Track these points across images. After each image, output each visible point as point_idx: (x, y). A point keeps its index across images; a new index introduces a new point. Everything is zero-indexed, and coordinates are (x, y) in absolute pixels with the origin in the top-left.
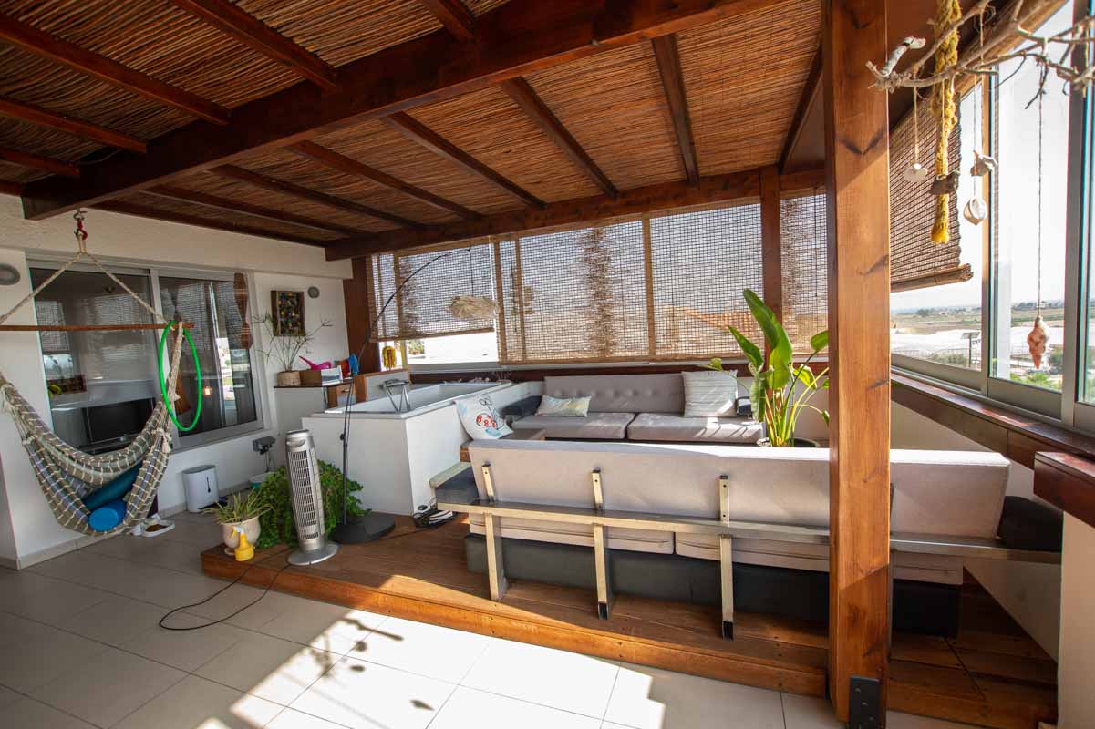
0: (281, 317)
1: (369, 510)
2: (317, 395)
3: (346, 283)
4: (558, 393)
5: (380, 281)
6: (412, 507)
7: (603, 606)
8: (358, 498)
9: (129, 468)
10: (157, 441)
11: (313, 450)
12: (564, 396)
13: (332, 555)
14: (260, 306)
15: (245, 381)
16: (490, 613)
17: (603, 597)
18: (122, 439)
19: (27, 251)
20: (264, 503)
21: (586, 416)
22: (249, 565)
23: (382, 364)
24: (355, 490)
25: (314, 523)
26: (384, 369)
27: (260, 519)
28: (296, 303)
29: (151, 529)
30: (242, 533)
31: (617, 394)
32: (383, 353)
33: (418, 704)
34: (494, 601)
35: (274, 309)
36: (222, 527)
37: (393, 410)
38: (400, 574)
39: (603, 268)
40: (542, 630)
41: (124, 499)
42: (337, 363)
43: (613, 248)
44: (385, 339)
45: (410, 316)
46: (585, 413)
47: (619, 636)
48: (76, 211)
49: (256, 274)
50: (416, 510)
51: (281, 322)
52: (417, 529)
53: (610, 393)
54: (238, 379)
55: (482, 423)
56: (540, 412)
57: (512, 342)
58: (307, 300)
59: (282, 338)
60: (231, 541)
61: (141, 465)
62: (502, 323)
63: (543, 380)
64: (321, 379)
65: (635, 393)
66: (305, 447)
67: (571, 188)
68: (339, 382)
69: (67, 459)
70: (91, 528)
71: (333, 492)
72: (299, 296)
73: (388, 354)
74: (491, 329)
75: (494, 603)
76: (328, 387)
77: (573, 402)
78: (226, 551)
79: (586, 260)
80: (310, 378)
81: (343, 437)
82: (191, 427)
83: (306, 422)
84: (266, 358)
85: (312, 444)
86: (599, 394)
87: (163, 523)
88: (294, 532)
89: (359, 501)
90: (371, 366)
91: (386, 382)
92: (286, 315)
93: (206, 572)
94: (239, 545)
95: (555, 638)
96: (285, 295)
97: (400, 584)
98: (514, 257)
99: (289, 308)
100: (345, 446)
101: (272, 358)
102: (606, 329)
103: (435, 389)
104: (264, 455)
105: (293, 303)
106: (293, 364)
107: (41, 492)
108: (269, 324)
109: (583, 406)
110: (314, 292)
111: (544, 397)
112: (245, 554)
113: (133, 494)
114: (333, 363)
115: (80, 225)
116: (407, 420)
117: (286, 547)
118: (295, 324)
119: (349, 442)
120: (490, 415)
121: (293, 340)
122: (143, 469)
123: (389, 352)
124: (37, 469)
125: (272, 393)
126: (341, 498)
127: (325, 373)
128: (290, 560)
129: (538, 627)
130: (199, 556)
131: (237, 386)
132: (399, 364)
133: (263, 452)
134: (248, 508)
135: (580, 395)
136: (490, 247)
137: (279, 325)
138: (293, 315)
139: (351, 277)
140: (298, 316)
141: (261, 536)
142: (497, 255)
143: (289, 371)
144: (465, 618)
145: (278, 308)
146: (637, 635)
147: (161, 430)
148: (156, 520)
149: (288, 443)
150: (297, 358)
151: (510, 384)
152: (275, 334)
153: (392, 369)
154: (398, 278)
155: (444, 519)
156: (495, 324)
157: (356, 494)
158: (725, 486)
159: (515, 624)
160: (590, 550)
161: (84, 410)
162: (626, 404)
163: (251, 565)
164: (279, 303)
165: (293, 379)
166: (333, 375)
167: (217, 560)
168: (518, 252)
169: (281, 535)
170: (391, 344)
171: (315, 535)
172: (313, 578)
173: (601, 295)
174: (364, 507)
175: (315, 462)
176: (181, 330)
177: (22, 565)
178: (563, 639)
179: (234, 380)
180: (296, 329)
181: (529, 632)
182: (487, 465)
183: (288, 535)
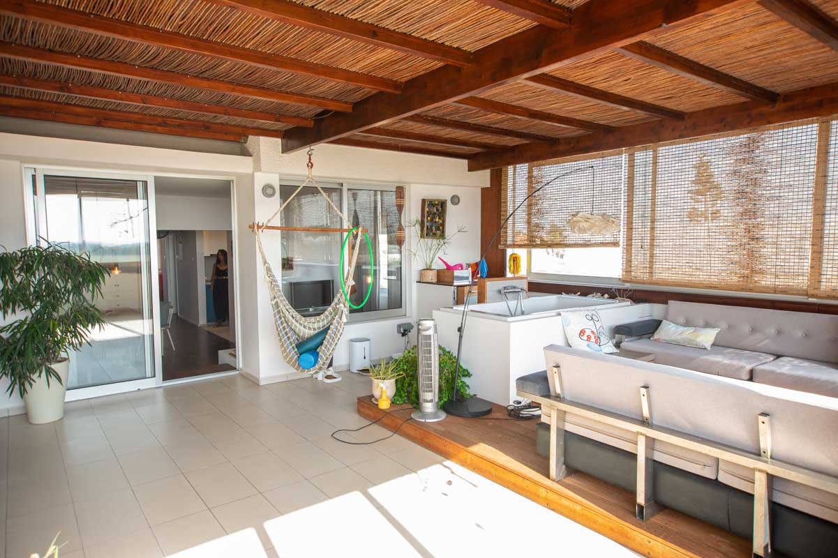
0: (427, 222)
1: (475, 395)
2: (449, 291)
3: (484, 190)
4: (682, 320)
5: (514, 190)
6: (508, 400)
7: (641, 507)
8: (467, 384)
9: (322, 329)
10: (340, 313)
11: (436, 335)
12: (688, 324)
13: (440, 419)
14: (412, 212)
15: (397, 272)
16: (546, 488)
17: (641, 499)
18: (311, 310)
19: (280, 174)
20: (400, 371)
21: (709, 349)
22: (385, 412)
23: (508, 270)
24: (466, 376)
25: (431, 391)
26: (509, 275)
27: (396, 381)
28: (440, 209)
29: (329, 377)
30: (384, 389)
31: (754, 330)
32: (510, 260)
33: (478, 525)
34: (552, 480)
35: (423, 216)
36: (372, 381)
37: (509, 314)
38: (485, 443)
39: (755, 183)
40: (585, 512)
41: (318, 350)
42: (469, 265)
43: (773, 158)
44: (514, 246)
45: (537, 225)
46: (708, 345)
47: (648, 534)
48: (308, 149)
49: (412, 185)
50: (511, 403)
51: (427, 227)
52: (509, 418)
53: (746, 328)
54: (391, 271)
55: (585, 337)
56: (656, 336)
57: (639, 259)
58: (450, 207)
59: (426, 240)
60: (376, 393)
61: (328, 328)
62: (629, 239)
63: (667, 303)
64: (453, 278)
65: (779, 332)
66: (430, 332)
67: (712, 98)
68: (468, 283)
69: (291, 318)
70: (299, 366)
71: (448, 372)
72: (443, 204)
73: (514, 260)
74: (616, 244)
75: (551, 482)
76: (458, 286)
77: (694, 332)
78: (373, 400)
79: (735, 172)
80: (444, 277)
81: (460, 330)
82: (361, 306)
83: (435, 314)
84: (413, 256)
85: (436, 331)
86: (730, 327)
87: (335, 375)
88: (417, 396)
89: (468, 386)
90: (497, 270)
91: (505, 288)
92: (432, 220)
93: (359, 412)
94: (381, 397)
95: (595, 522)
96: (432, 203)
97: (484, 449)
98: (650, 169)
99: (435, 213)
100: (461, 337)
101: (417, 256)
102: (751, 254)
103: (552, 299)
104: (404, 338)
105: (437, 210)
106: (433, 264)
107: (277, 335)
108: (418, 227)
109: (707, 337)
110: (455, 200)
111: (664, 321)
112: (384, 404)
113: (323, 348)
114: (464, 266)
115: (310, 159)
116: (512, 324)
117: (411, 407)
118: (438, 229)
119: (465, 334)
120: (595, 331)
121: (435, 242)
122: (329, 331)
123: (515, 259)
124: (276, 321)
125: (415, 285)
126: (454, 379)
127: (457, 273)
128: (412, 416)
129: (583, 509)
130: (356, 401)
131: (390, 277)
132: (523, 272)
133: (404, 335)
134: (390, 371)
135: (707, 325)
136: (624, 158)
137: (425, 229)
138: (437, 220)
139: (489, 186)
140: (441, 221)
141: (395, 395)
142: (631, 166)
143: (429, 269)
144: (527, 486)
145: (426, 215)
146: (665, 538)
147: (342, 305)
148: (331, 372)
149: (420, 327)
150: (436, 259)
151: (629, 303)
152: (422, 236)
153: (516, 276)
154: (530, 187)
155: (533, 415)
156: (622, 239)
157: (466, 380)
158: (763, 423)
159: (564, 501)
160: (633, 456)
161: (291, 283)
162: (766, 342)
163: (388, 413)
164: (427, 209)
165: (431, 276)
166: (464, 276)
167: (366, 405)
168: (655, 163)
169: (408, 397)
170: (518, 251)
171: (431, 401)
172: (425, 431)
173: (750, 214)
174: (470, 392)
175: (436, 345)
176: (360, 234)
177: (262, 383)
178: (600, 524)
179: (388, 271)
180: (438, 232)
181: (575, 512)
182: (557, 367)
183: (413, 398)
